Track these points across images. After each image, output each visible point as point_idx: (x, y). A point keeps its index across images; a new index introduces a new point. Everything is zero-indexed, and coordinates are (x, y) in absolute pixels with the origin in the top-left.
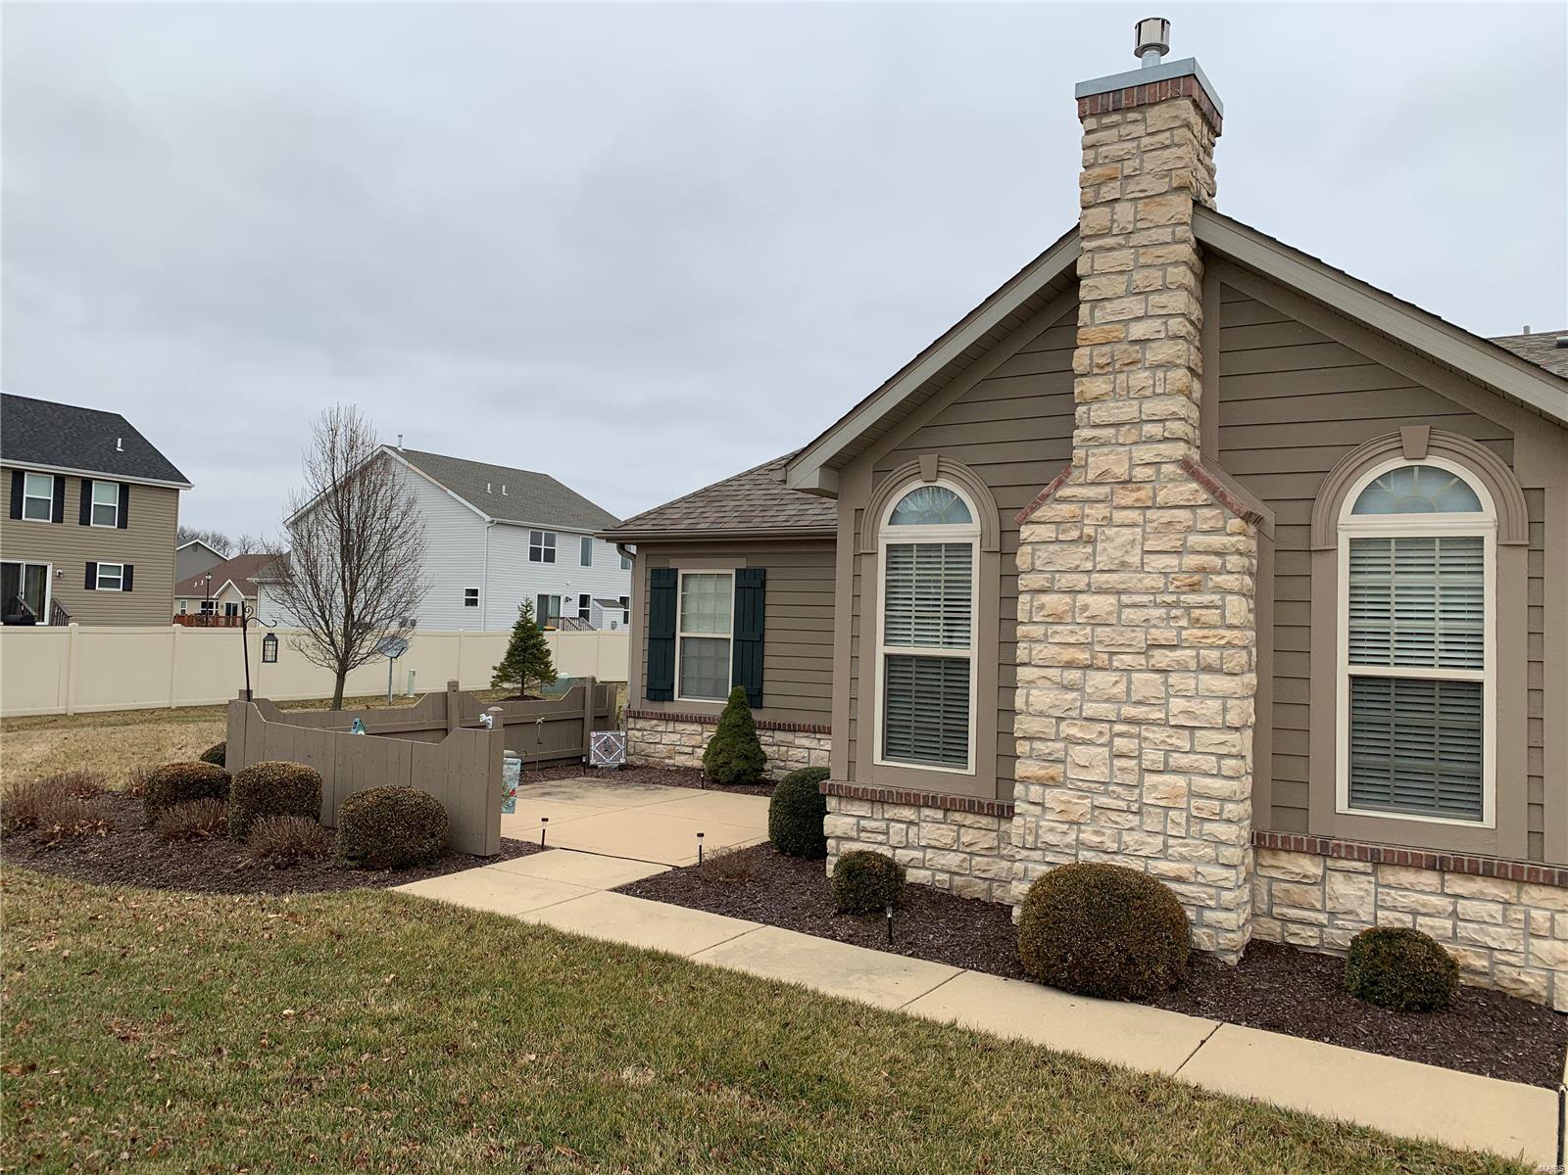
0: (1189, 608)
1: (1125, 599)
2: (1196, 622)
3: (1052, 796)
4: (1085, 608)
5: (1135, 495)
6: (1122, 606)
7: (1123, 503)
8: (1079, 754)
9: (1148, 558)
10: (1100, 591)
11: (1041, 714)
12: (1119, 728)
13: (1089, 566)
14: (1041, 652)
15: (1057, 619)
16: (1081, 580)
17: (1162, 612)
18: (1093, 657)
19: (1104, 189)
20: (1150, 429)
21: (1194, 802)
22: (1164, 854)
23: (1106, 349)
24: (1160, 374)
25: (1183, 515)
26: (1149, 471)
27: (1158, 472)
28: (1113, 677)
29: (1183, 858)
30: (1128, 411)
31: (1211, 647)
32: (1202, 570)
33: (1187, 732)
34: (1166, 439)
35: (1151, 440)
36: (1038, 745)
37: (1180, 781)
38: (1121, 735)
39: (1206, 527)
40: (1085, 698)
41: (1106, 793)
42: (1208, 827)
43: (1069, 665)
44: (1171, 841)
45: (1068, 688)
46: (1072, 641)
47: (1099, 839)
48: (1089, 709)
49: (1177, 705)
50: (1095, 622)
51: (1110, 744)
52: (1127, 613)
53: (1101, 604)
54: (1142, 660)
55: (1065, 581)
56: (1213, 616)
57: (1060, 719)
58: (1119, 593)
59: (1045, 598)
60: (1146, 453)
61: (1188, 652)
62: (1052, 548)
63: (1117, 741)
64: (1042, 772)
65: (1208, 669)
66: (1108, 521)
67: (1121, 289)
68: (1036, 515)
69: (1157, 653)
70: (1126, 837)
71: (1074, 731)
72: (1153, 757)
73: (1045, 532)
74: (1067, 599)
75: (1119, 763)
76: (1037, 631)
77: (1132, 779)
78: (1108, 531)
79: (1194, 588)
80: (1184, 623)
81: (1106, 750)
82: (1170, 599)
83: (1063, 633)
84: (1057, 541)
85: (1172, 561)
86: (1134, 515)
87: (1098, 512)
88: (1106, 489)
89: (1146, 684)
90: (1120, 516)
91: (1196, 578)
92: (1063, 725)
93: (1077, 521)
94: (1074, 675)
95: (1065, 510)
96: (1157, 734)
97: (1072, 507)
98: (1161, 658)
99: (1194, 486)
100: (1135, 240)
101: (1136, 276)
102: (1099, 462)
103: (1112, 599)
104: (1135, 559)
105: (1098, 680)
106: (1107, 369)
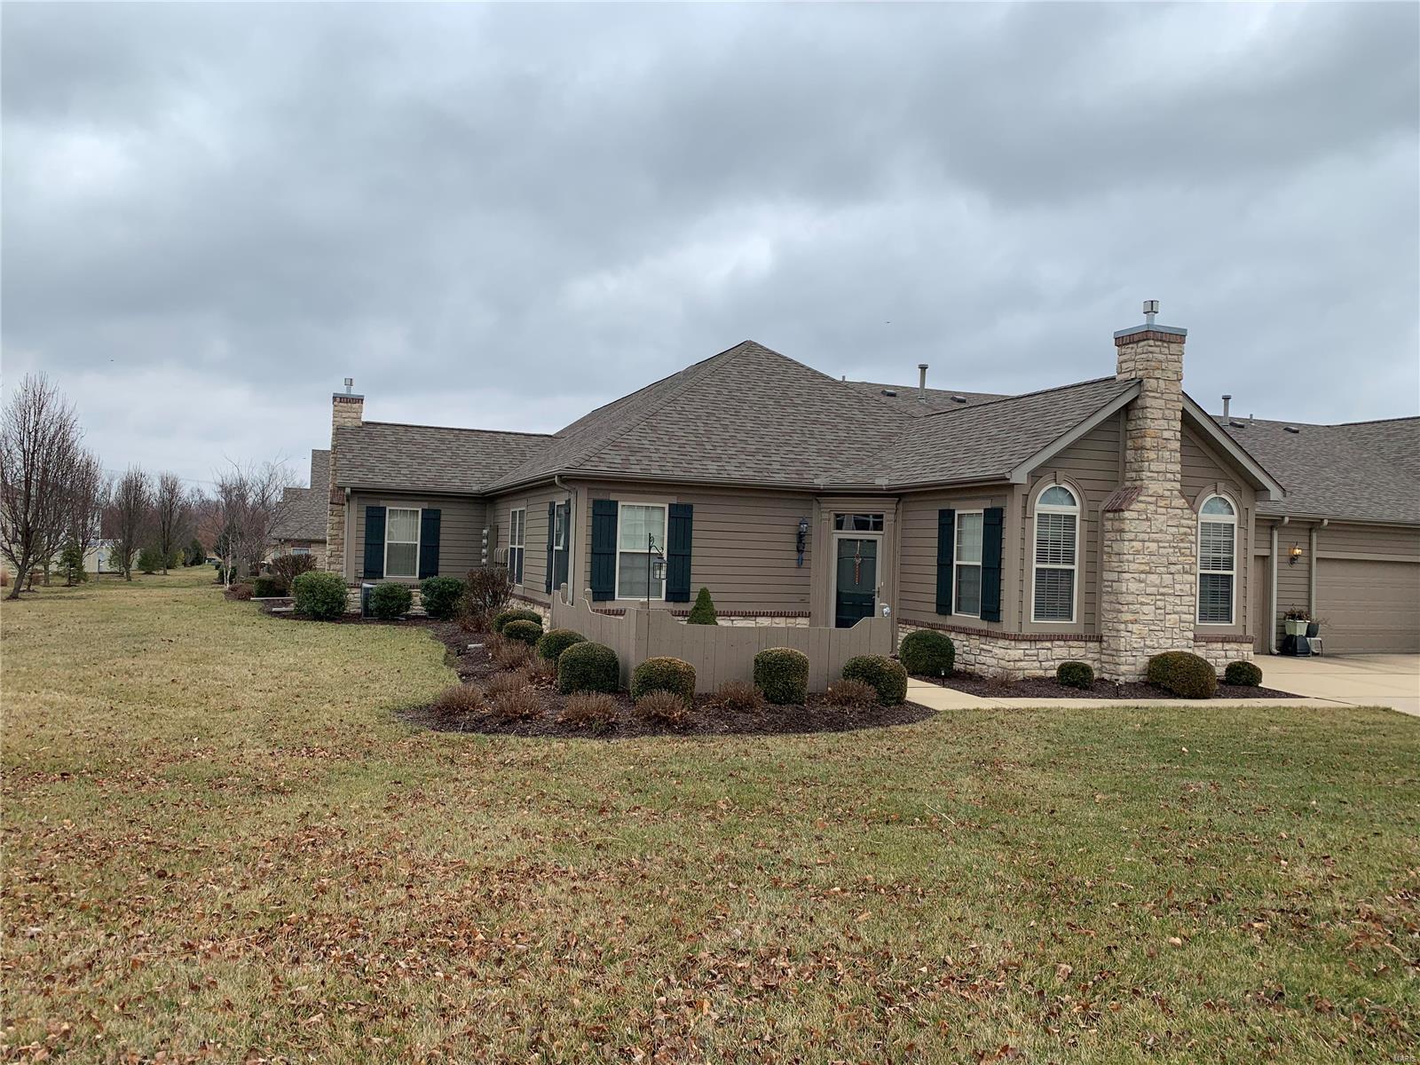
0: (1180, 549)
1: (1161, 544)
2: (1182, 554)
3: (1135, 627)
4: (1148, 548)
5: (1165, 502)
6: (1159, 547)
7: (1162, 505)
8: (1146, 609)
9: (1169, 528)
10: (1153, 541)
11: (1133, 593)
12: (1158, 597)
13: (1149, 530)
14: (1133, 567)
15: (1138, 552)
16: (1146, 537)
17: (1172, 550)
18: (1150, 568)
19: (1156, 372)
20: (1169, 475)
21: (1182, 624)
22: (1172, 647)
23: (1156, 440)
24: (1173, 454)
25: (1179, 511)
26: (1169, 493)
27: (1172, 494)
28: (1156, 576)
29: (1178, 647)
30: (1162, 467)
31: (1187, 564)
32: (1185, 534)
33: (1179, 598)
34: (1175, 481)
35: (1170, 480)
36: (1131, 606)
37: (1177, 616)
38: (1159, 600)
39: (1186, 517)
40: (1147, 585)
41: (1154, 624)
42: (1185, 633)
43: (1142, 572)
44: (1175, 641)
45: (1140, 581)
46: (1143, 561)
47: (1152, 643)
48: (1149, 590)
49: (1178, 587)
50: (1151, 554)
51: (1155, 604)
52: (1162, 551)
53: (1153, 546)
54: (1166, 569)
55: (1141, 536)
56: (1188, 551)
57: (1138, 595)
58: (1158, 542)
59: (1134, 543)
60: (1168, 485)
61: (1181, 566)
62: (1137, 522)
63: (1158, 602)
64: (1132, 618)
65: (1186, 573)
66: (1156, 512)
67: (1160, 416)
68: (1131, 507)
69: (1171, 566)
70: (1161, 641)
71: (1143, 600)
72: (1169, 608)
73: (1134, 515)
74: (1141, 544)
75: (1159, 611)
76: (1131, 557)
77: (1162, 617)
78: (1156, 516)
79: (1182, 541)
80: (1179, 554)
81: (1153, 607)
82: (1175, 545)
83: (1140, 558)
84: (1138, 519)
85: (1175, 529)
86: (1164, 510)
87: (1152, 508)
88: (1154, 499)
89: (1167, 579)
90: (1160, 510)
91: (1183, 537)
92: (1139, 597)
93: (1145, 511)
94: (1143, 576)
95: (1142, 506)
96: (1171, 599)
97: (1144, 505)
98: (1173, 569)
99: (1184, 500)
100: (1165, 396)
101: (1167, 412)
102: (1154, 487)
103: (1155, 544)
104: (1164, 529)
105: (1153, 578)
106: (1156, 448)
